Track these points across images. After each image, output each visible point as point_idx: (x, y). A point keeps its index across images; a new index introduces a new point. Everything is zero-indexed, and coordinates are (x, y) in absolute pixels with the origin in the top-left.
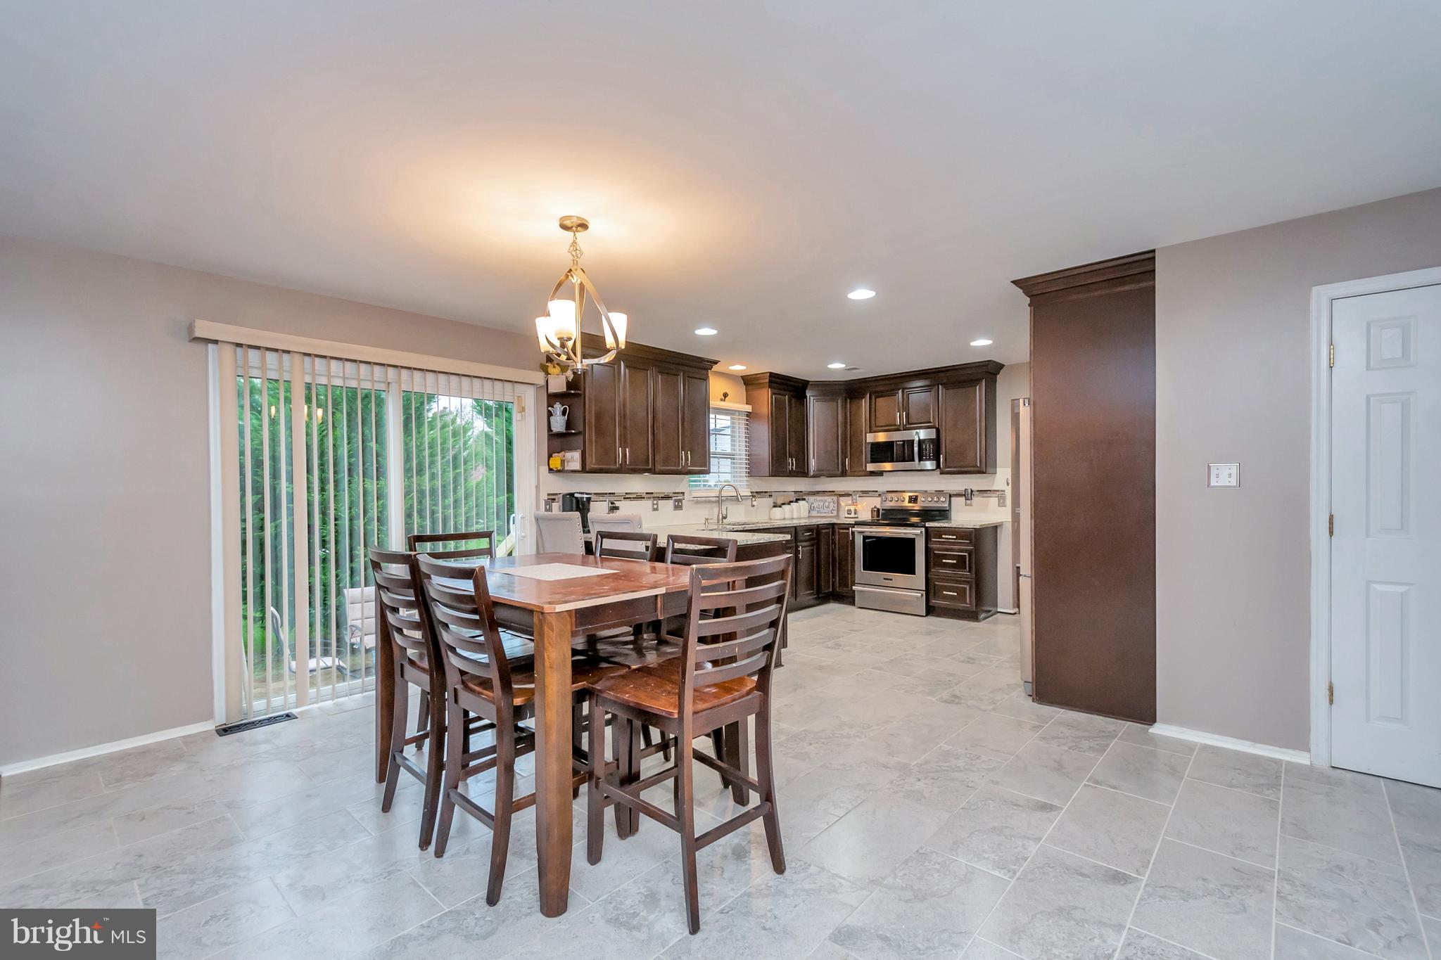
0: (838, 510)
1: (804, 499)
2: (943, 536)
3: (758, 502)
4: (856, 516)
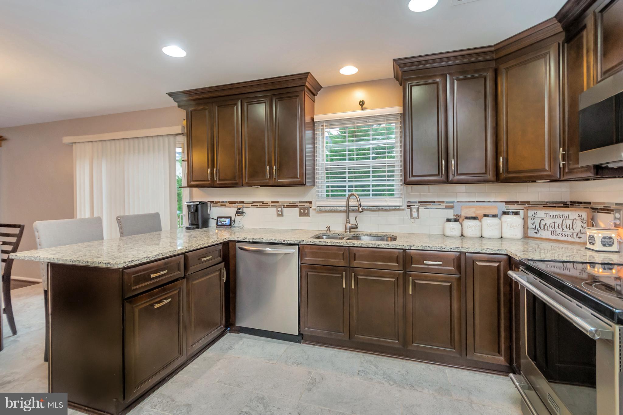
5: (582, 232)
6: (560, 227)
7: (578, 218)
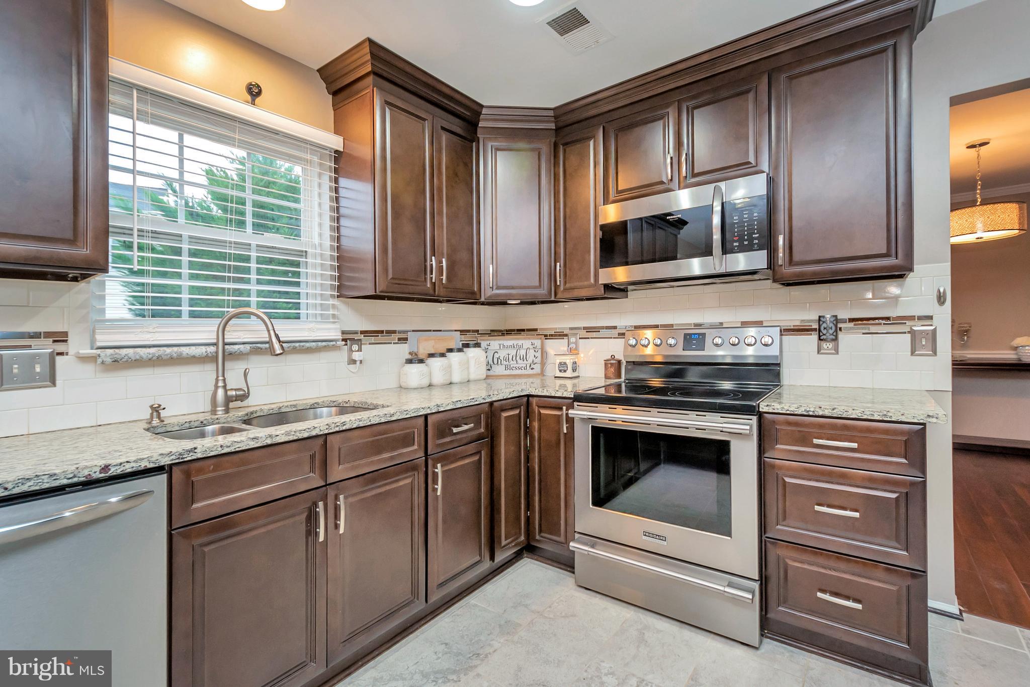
0: (543, 364)
1: (478, 345)
2: (816, 441)
3: (369, 351)
4: (575, 374)
5: (534, 362)
6: (514, 358)
7: (531, 347)
